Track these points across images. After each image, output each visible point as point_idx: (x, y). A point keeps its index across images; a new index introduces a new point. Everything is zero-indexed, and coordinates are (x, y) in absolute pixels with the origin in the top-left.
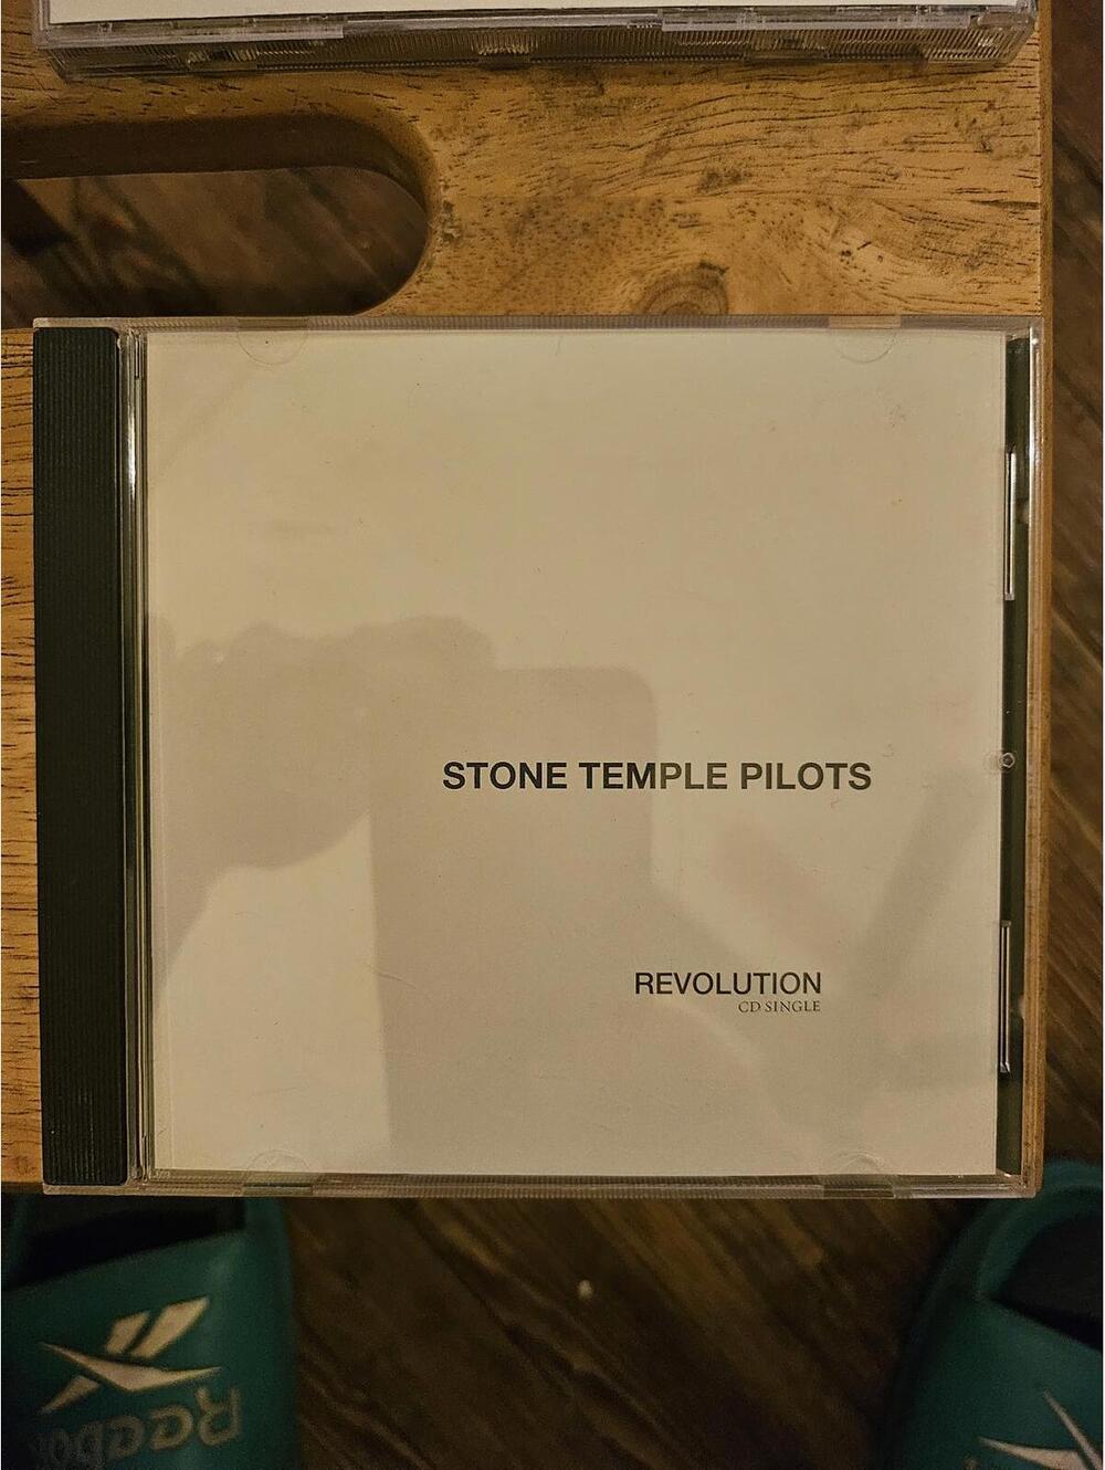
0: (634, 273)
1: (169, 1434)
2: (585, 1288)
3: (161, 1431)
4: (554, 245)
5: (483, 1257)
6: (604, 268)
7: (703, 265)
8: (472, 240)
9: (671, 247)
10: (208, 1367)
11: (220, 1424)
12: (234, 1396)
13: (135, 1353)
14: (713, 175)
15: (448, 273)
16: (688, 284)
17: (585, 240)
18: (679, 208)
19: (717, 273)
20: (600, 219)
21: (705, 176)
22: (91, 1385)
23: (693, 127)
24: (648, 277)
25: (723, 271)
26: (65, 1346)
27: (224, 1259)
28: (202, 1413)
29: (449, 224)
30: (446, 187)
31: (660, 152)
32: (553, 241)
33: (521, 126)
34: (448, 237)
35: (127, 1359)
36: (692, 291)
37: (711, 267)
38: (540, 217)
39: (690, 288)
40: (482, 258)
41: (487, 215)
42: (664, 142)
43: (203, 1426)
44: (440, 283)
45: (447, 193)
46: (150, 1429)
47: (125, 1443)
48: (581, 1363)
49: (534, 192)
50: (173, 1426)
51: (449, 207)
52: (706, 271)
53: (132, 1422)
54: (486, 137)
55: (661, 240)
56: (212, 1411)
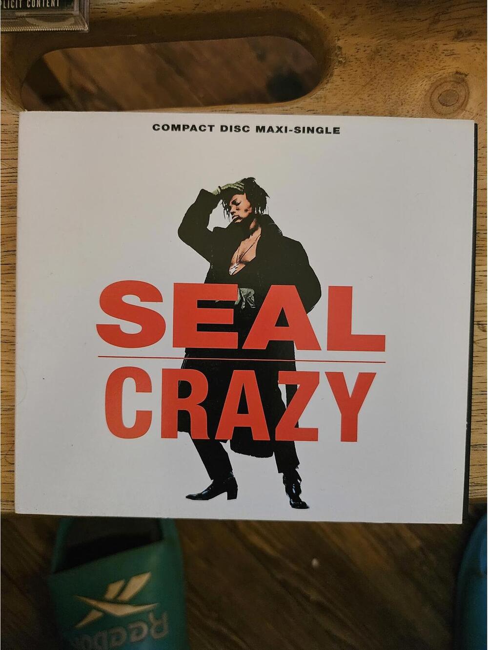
0: (426, 77)
1: (138, 635)
2: (315, 562)
3: (134, 633)
4: (389, 65)
5: (268, 549)
6: (412, 75)
7: (457, 73)
8: (351, 63)
9: (442, 65)
10: (153, 603)
11: (159, 630)
12: (165, 617)
13: (120, 598)
14: (459, 33)
15: (341, 78)
16: (451, 81)
17: (403, 62)
18: (445, 47)
19: (464, 76)
20: (409, 53)
21: (456, 33)
22: (100, 614)
23: (450, 11)
24: (432, 78)
25: (466, 75)
26: (86, 597)
27: (155, 555)
28: (152, 624)
29: (340, 56)
30: (339, 40)
31: (436, 22)
32: (389, 63)
33: (371, 11)
34: (340, 62)
35: (116, 601)
36: (452, 85)
37: (460, 74)
38: (382, 52)
39: (452, 83)
40: (356, 71)
41: (357, 52)
42: (436, 18)
43: (153, 631)
44: (336, 83)
45: (339, 42)
46: (129, 632)
47: (118, 640)
48: (314, 596)
49: (379, 41)
50: (140, 631)
51: (340, 48)
52: (458, 75)
53: (121, 630)
54: (355, 17)
55: (437, 62)
56: (155, 624)
